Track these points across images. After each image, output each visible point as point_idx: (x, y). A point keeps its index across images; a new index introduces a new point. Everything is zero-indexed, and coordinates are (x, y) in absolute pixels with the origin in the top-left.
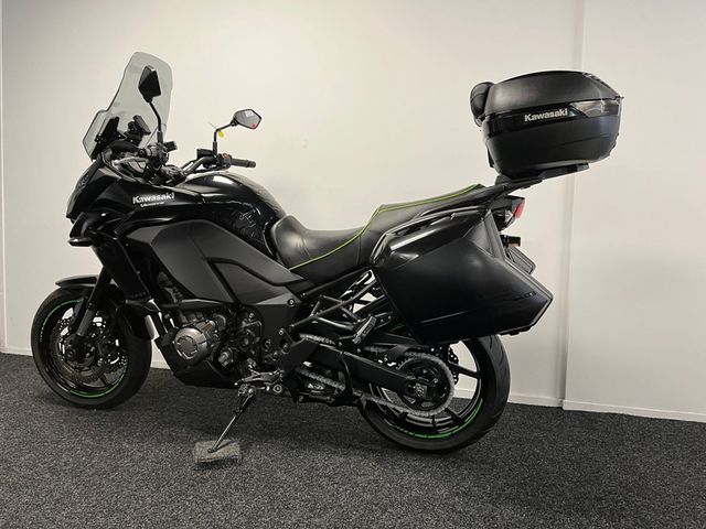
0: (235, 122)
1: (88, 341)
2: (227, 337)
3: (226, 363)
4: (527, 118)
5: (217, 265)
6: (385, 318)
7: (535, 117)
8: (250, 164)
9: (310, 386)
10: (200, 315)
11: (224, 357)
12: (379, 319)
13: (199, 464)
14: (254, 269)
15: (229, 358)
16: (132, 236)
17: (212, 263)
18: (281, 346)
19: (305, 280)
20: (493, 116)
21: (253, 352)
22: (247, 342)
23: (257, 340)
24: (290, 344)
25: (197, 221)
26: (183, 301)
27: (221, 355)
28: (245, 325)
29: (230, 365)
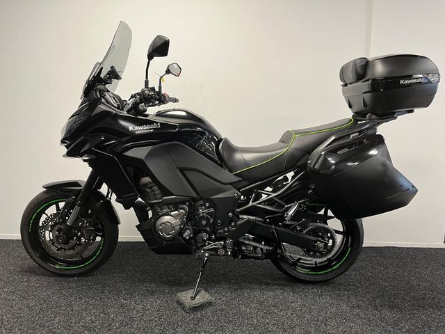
0: (168, 72)
1: (76, 228)
2: (191, 218)
3: (188, 238)
4: (402, 82)
5: (185, 172)
6: (304, 203)
7: (406, 82)
8: (175, 101)
9: (244, 248)
10: (171, 206)
11: (187, 234)
12: (300, 204)
13: (190, 308)
14: (211, 174)
15: (191, 234)
16: (129, 153)
17: (182, 170)
18: (230, 224)
19: (244, 180)
20: (374, 80)
21: (208, 229)
22: (204, 222)
23: (212, 220)
24: (235, 223)
25: (173, 142)
26: (165, 198)
27: (184, 232)
28: (202, 211)
29: (190, 238)
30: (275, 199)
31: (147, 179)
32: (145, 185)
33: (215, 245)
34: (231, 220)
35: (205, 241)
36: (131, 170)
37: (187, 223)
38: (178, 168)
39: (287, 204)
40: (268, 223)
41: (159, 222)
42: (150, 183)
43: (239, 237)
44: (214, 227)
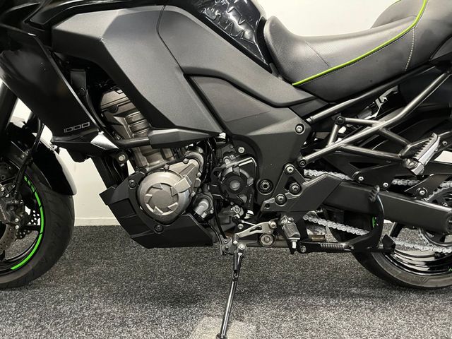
2: (210, 176)
3: (204, 216)
5: (196, 79)
10: (168, 153)
11: (202, 208)
15: (209, 209)
17: (190, 75)
18: (288, 187)
21: (244, 198)
22: (235, 186)
23: (250, 181)
24: (299, 184)
25: (169, 8)
26: (155, 132)
27: (197, 205)
28: (229, 164)
29: (209, 217)
30: (385, 132)
31: (115, 97)
32: (113, 109)
33: (259, 228)
34: (291, 179)
35: (237, 221)
36: (80, 76)
37: (202, 186)
38: (182, 69)
39: (411, 141)
40: (363, 184)
41: (145, 185)
42: (125, 103)
43: (305, 212)
44: (256, 194)
